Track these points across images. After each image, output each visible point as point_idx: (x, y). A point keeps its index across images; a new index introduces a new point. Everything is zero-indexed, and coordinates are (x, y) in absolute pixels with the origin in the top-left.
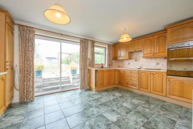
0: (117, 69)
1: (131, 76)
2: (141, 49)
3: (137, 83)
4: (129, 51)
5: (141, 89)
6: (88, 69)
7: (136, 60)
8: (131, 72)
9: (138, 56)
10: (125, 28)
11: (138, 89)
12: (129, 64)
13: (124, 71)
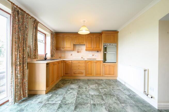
0: (63, 60)
1: (79, 65)
2: (84, 43)
3: (84, 71)
4: (74, 43)
5: (88, 75)
6: (27, 63)
7: (78, 52)
8: (79, 62)
9: (80, 49)
10: (84, 21)
11: (85, 76)
12: (72, 55)
13: (72, 62)
